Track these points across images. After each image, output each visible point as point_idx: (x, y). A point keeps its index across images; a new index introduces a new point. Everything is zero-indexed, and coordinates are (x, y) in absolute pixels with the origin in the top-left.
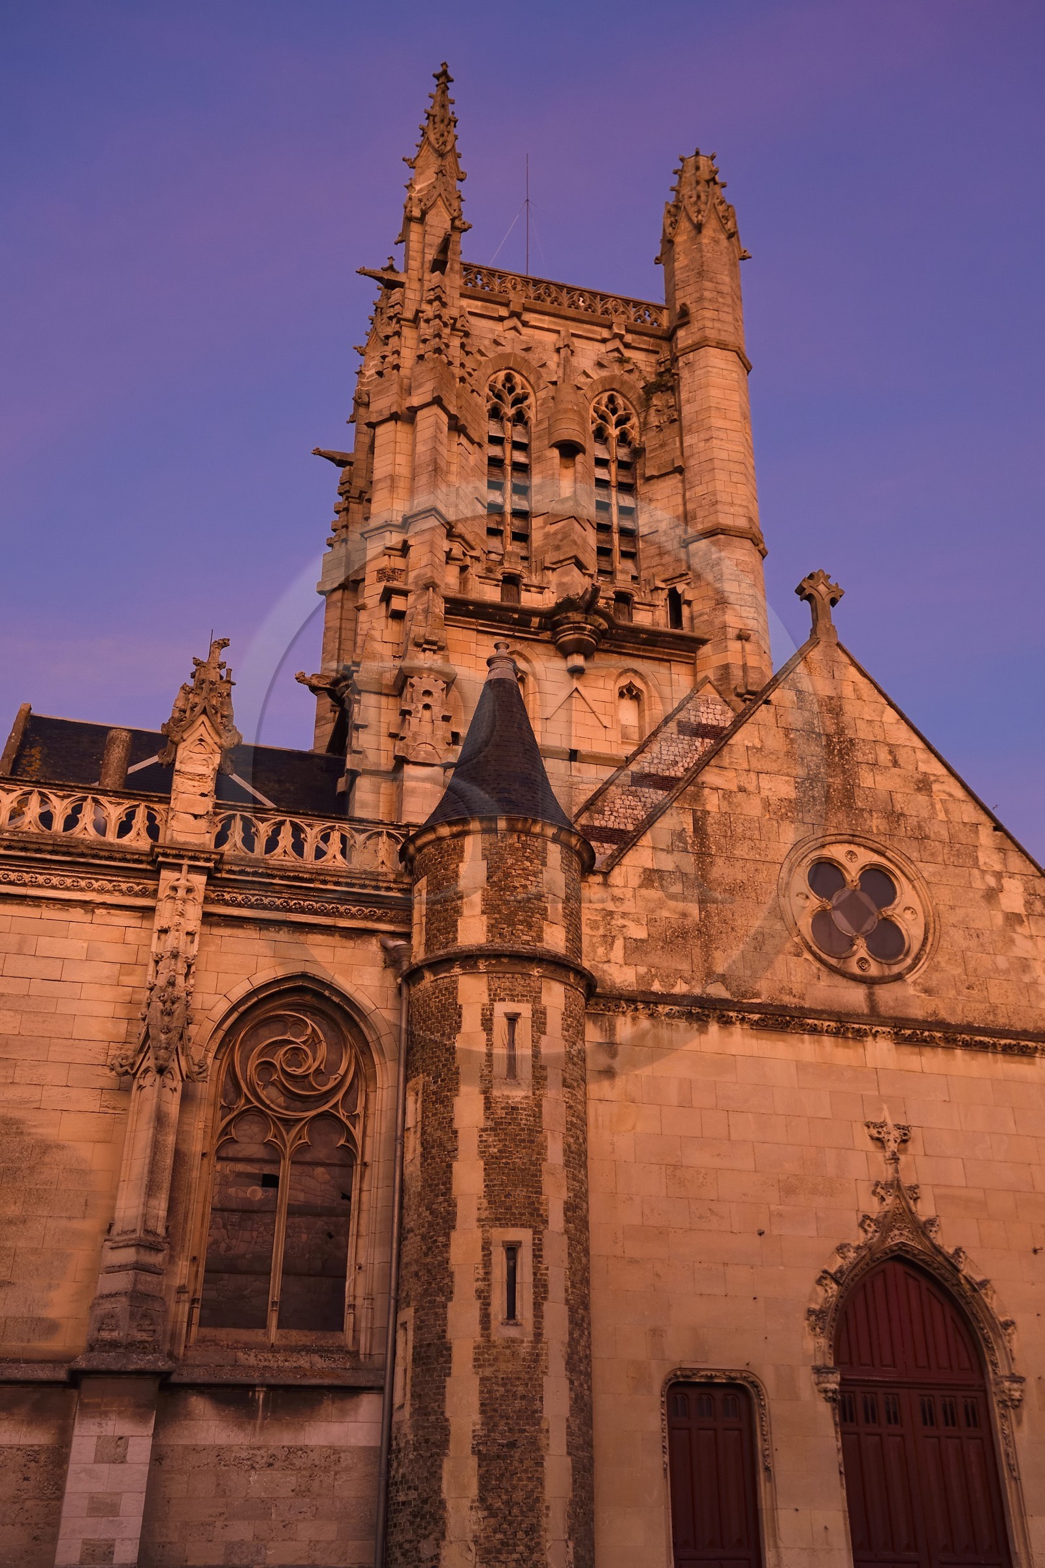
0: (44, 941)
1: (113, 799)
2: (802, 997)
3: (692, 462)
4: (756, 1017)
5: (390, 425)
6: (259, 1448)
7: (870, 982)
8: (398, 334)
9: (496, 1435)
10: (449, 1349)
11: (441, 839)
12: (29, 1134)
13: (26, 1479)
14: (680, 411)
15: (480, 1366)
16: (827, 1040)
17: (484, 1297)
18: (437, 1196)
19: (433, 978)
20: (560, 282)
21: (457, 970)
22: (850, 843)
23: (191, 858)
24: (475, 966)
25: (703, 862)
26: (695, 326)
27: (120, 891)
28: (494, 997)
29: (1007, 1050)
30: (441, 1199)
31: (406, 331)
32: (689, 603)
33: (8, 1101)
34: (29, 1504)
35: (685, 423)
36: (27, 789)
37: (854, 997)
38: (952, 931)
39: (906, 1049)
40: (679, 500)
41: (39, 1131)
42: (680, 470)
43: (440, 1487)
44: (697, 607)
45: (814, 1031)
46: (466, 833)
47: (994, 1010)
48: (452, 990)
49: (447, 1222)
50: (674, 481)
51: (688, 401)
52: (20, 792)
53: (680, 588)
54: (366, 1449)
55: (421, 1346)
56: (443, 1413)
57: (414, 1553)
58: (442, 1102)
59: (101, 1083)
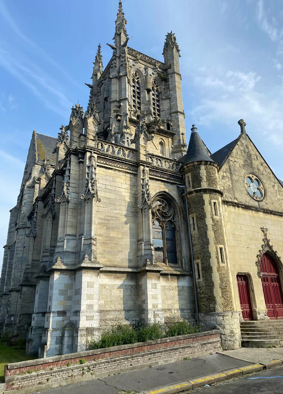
0: (117, 179)
1: (126, 149)
2: (249, 203)
3: (172, 97)
4: (244, 206)
5: (115, 79)
6: (171, 286)
7: (258, 201)
8: (116, 59)
9: (223, 285)
10: (212, 268)
11: (194, 165)
12: (121, 220)
13: (131, 291)
14: (169, 86)
15: (218, 271)
16: (254, 212)
17: (217, 258)
18: (204, 238)
19: (196, 194)
20: (146, 55)
21: (202, 192)
22: (252, 174)
23: (146, 164)
24: (206, 192)
25: (231, 175)
26: (172, 69)
27: (130, 170)
28: (211, 199)
29: (279, 215)
30: (205, 238)
31: (117, 59)
32: (171, 126)
33: (116, 213)
34: (133, 296)
35: (170, 89)
36: (109, 144)
37: (256, 204)
38: (269, 193)
39: (265, 214)
40: (169, 104)
41: (123, 220)
42: (169, 98)
43: (213, 294)
44: (173, 127)
45: (252, 210)
46: (201, 164)
47: (276, 208)
48: (202, 197)
49: (207, 243)
50: (168, 100)
51: (171, 84)
52: (108, 145)
53: (170, 123)
54: (188, 287)
55: (204, 267)
56: (212, 280)
57: (208, 306)
58: (202, 219)
59: (132, 211)
